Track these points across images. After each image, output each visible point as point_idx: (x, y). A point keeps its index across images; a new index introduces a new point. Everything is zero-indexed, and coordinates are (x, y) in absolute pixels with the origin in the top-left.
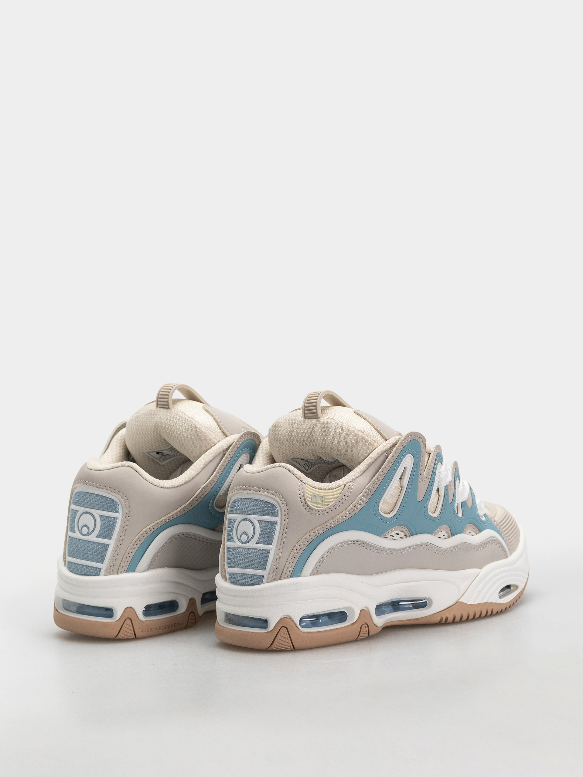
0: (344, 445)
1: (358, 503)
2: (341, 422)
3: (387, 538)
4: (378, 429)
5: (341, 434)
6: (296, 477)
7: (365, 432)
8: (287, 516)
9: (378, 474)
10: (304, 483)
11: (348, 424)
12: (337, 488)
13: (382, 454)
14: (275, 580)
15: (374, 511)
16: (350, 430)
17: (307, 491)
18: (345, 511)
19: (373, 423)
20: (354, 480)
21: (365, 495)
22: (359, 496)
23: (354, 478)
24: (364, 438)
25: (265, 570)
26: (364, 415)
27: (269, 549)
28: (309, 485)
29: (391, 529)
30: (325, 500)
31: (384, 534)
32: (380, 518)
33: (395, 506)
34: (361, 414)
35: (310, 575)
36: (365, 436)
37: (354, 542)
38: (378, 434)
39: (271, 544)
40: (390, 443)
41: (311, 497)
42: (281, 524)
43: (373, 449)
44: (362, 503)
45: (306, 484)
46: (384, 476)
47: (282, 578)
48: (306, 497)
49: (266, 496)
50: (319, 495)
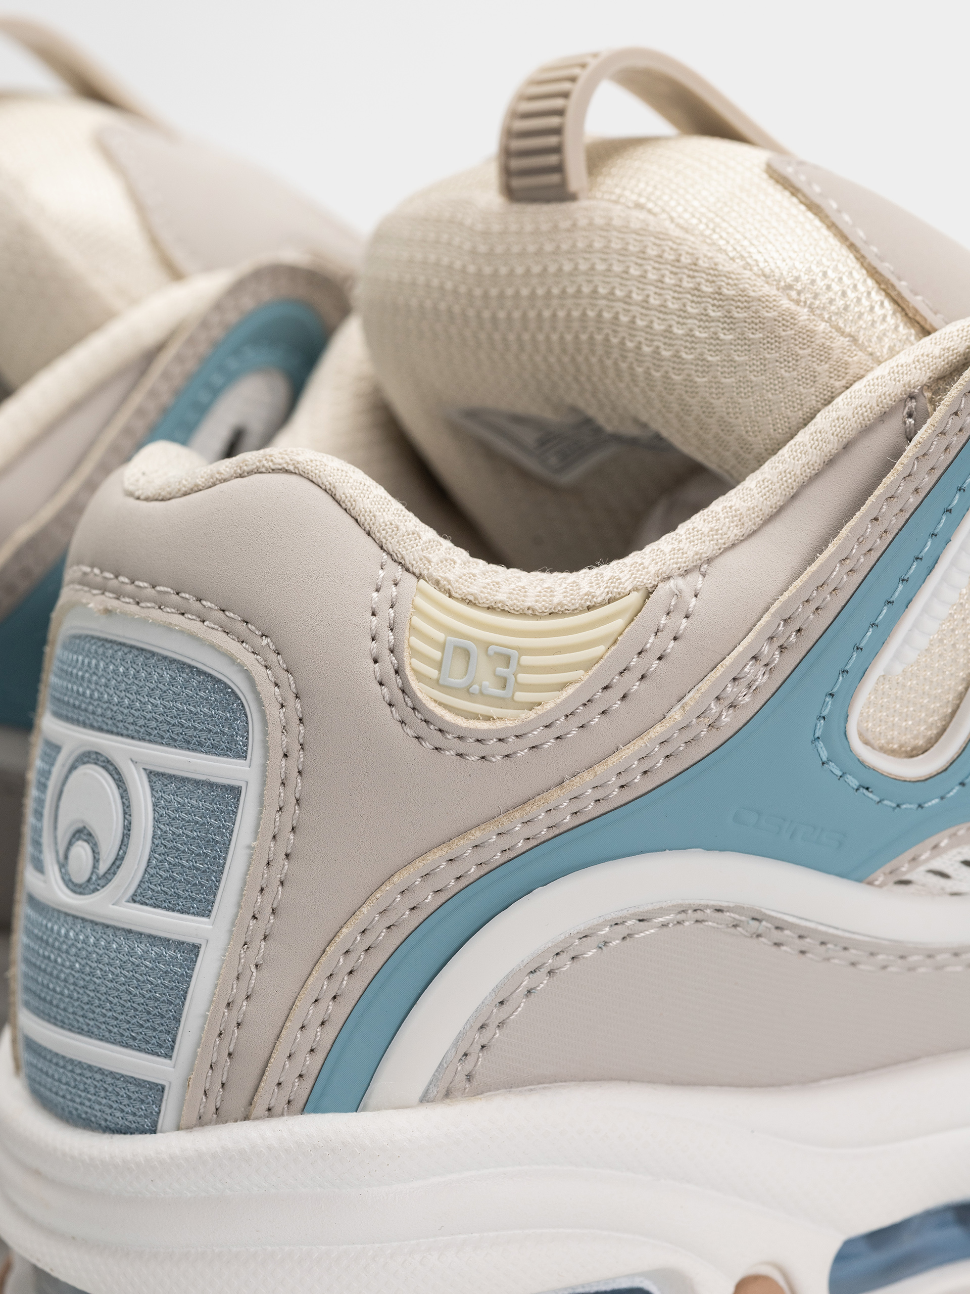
0: (677, 355)
1: (718, 698)
2: (678, 225)
3: (906, 883)
4: (885, 268)
5: (668, 295)
6: (369, 534)
7: (799, 286)
8: (298, 756)
9: (844, 532)
10: (407, 570)
11: (715, 236)
12: (602, 605)
13: (884, 416)
14: (220, 1116)
15: (820, 744)
16: (714, 274)
17: (417, 621)
18: (639, 743)
19: (859, 235)
20: (709, 561)
21: (766, 649)
22: (728, 660)
23: (707, 548)
24: (787, 320)
25: (168, 1056)
26: (815, 191)
27: (196, 941)
28: (437, 583)
29: (932, 841)
30: (523, 678)
31: (888, 868)
32: (854, 783)
33: (954, 712)
34: (800, 180)
35: (425, 1099)
36: (793, 307)
37: (699, 915)
38: (877, 296)
39: (205, 912)
40: (937, 352)
41: (437, 654)
42: (261, 804)
43: (838, 384)
44: (747, 699)
45: (419, 577)
46: (881, 545)
47: (260, 1107)
48: (406, 654)
49: (193, 637)
50: (486, 646)
